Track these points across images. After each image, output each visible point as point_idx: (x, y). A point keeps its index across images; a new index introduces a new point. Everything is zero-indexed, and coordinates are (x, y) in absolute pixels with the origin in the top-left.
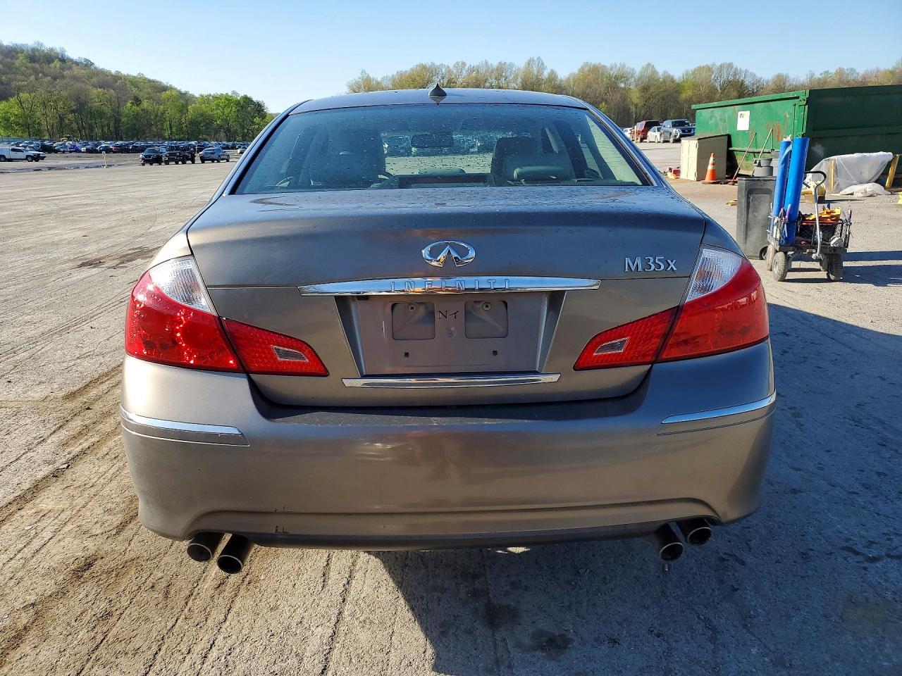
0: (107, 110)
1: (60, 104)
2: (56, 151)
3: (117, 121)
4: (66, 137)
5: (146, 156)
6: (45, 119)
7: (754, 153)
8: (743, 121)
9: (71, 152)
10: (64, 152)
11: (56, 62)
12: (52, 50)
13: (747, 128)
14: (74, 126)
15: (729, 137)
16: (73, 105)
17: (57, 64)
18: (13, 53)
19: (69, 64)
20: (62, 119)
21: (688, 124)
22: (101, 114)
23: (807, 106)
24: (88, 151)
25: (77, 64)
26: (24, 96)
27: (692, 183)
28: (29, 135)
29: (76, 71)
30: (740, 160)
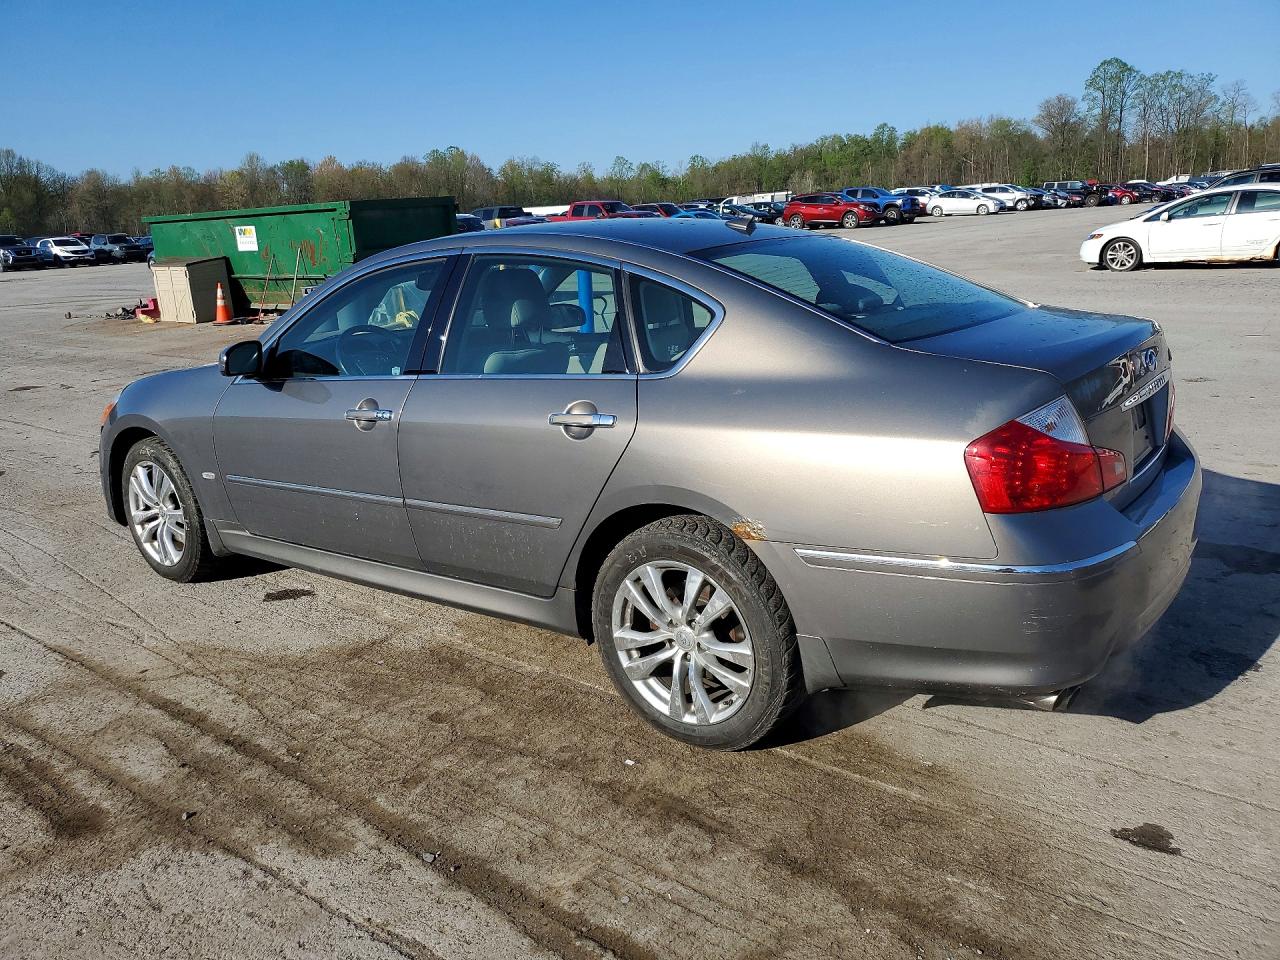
7: (276, 280)
8: (247, 240)
13: (254, 247)
15: (226, 260)
21: (20, 242)
23: (351, 221)
27: (188, 328)
30: (250, 291)
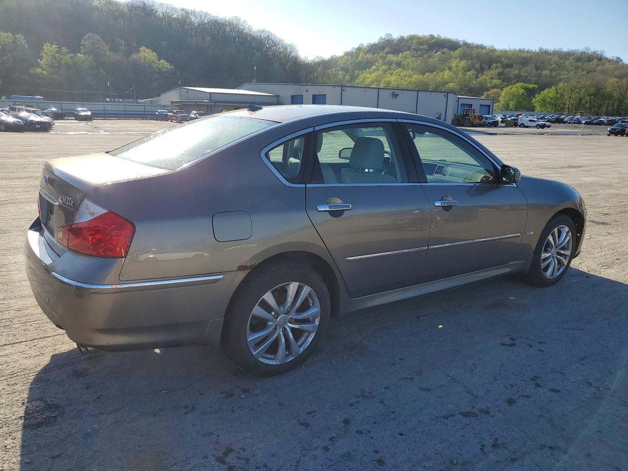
0: (616, 94)
1: (583, 90)
2: (564, 122)
3: (621, 102)
4: (580, 113)
5: (612, 129)
6: (569, 100)
9: (574, 123)
10: (570, 123)
11: (594, 61)
12: (595, 52)
14: (588, 105)
16: (592, 90)
17: (595, 61)
18: (567, 56)
19: (604, 61)
20: (580, 100)
22: (610, 97)
24: (586, 123)
25: (610, 61)
26: (561, 85)
28: (556, 110)
29: (608, 66)
